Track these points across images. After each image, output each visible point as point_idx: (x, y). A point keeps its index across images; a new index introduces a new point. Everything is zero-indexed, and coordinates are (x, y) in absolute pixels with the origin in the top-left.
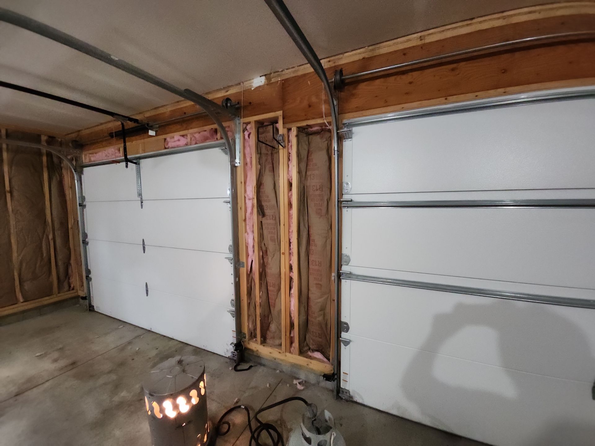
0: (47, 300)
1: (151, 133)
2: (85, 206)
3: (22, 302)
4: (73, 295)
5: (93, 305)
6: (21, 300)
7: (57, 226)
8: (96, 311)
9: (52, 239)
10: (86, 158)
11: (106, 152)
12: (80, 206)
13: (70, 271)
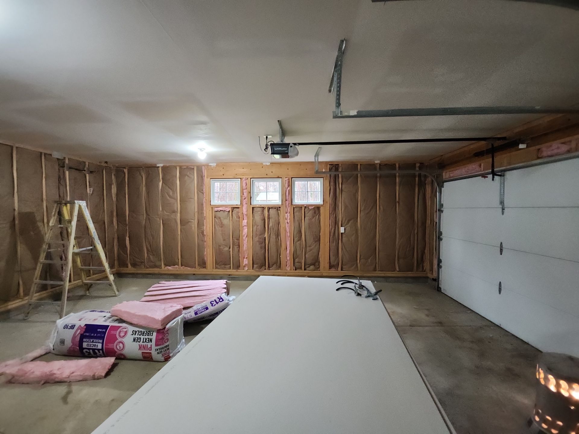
0: (410, 274)
1: (521, 146)
2: (442, 211)
3: (398, 271)
4: (424, 275)
5: (441, 287)
6: (398, 269)
7: (420, 224)
8: (442, 292)
9: (416, 233)
10: (446, 175)
11: (466, 169)
12: (438, 211)
13: (424, 258)
